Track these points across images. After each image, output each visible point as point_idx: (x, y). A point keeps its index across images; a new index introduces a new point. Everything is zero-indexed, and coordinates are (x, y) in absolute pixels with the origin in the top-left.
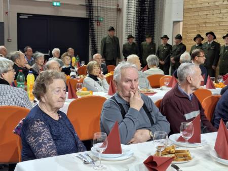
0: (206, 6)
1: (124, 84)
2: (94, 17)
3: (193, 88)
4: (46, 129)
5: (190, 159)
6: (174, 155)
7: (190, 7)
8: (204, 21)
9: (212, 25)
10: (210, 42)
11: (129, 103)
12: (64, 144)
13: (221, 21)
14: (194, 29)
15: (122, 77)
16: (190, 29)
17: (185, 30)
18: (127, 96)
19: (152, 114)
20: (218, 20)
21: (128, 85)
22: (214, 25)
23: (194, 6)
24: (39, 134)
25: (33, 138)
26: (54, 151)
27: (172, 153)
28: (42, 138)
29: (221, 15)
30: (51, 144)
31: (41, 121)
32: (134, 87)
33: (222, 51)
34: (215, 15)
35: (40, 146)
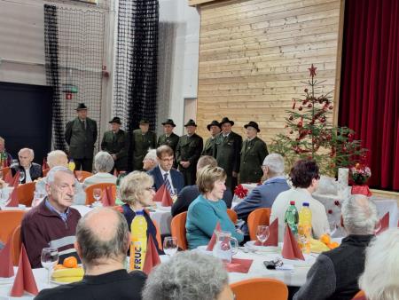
0: (228, 76)
2: (61, 85)
7: (207, 76)
8: (226, 100)
13: (249, 100)
16: (207, 111)
17: (200, 112)
22: (239, 107)
23: (213, 76)
29: (248, 92)
34: (240, 91)
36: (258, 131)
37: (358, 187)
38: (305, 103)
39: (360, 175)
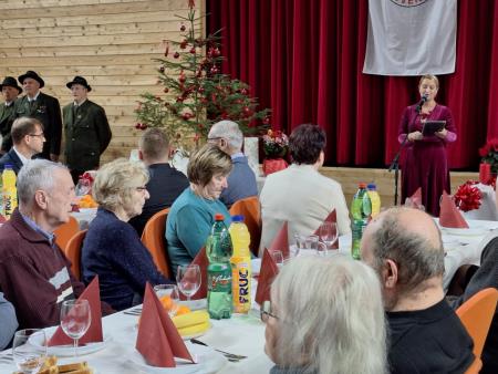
0: (18, 7)
3: (52, 221)
8: (17, 45)
9: (37, 55)
10: (32, 96)
13: (59, 44)
20: (50, 43)
22: (43, 55)
29: (57, 31)
34: (42, 30)
36: (89, 89)
37: (274, 161)
38: (183, 46)
39: (277, 145)
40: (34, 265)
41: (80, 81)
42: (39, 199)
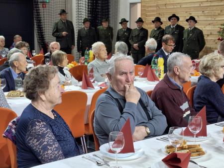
1: (119, 77)
4: (49, 130)
5: (203, 153)
6: (188, 150)
9: (173, 7)
10: (173, 25)
11: (125, 98)
12: (67, 145)
14: (153, 11)
15: (116, 70)
16: (149, 11)
17: (144, 12)
18: (122, 91)
19: (149, 108)
20: (179, 1)
21: (123, 78)
22: (175, 7)
24: (43, 136)
25: (36, 140)
26: (61, 152)
27: (185, 149)
28: (46, 140)
30: (57, 145)
31: (43, 121)
32: (130, 80)
33: (185, 36)
35: (45, 148)
36: (196, 22)
40: (174, 99)
41: (192, 18)
42: (175, 70)
